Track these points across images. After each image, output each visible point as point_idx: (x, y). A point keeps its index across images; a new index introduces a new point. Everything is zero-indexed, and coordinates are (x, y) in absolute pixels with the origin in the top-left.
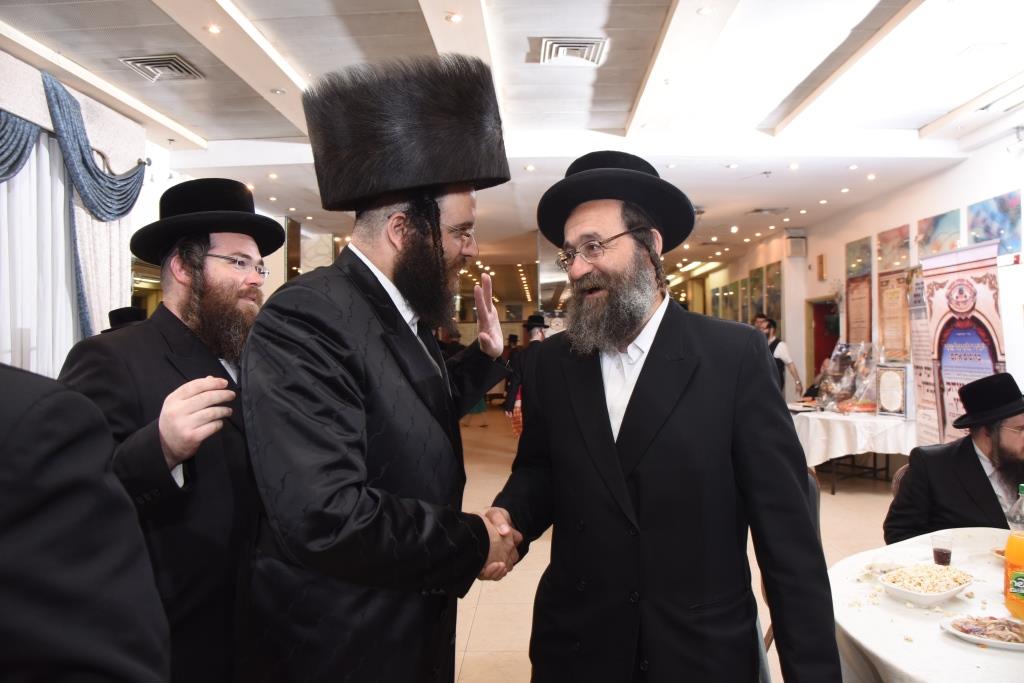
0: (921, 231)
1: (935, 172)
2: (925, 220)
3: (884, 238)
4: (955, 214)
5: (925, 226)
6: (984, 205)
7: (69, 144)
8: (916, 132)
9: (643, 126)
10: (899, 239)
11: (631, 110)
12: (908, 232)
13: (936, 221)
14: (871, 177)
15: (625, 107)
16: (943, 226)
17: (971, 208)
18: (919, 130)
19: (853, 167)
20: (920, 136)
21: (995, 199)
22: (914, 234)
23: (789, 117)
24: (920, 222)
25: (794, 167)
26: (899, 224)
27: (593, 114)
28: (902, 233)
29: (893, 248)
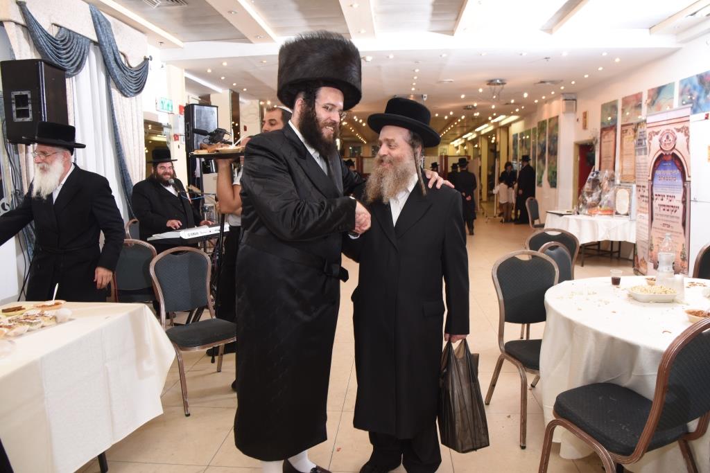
0: (649, 96)
1: (662, 56)
2: (653, 89)
3: (626, 101)
4: (671, 85)
5: (652, 93)
6: (690, 80)
7: (107, 49)
8: (648, 30)
9: (465, 29)
10: (634, 102)
11: (457, 19)
12: (641, 97)
13: (659, 90)
14: (617, 60)
15: (453, 17)
16: (664, 94)
17: (682, 82)
18: (650, 28)
19: (604, 54)
20: (650, 34)
21: (697, 75)
22: (645, 98)
23: (563, 21)
24: (649, 91)
25: (565, 54)
26: (635, 92)
27: (432, 21)
28: (638, 97)
29: (632, 108)
